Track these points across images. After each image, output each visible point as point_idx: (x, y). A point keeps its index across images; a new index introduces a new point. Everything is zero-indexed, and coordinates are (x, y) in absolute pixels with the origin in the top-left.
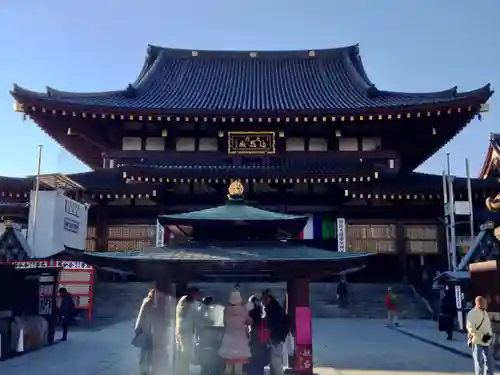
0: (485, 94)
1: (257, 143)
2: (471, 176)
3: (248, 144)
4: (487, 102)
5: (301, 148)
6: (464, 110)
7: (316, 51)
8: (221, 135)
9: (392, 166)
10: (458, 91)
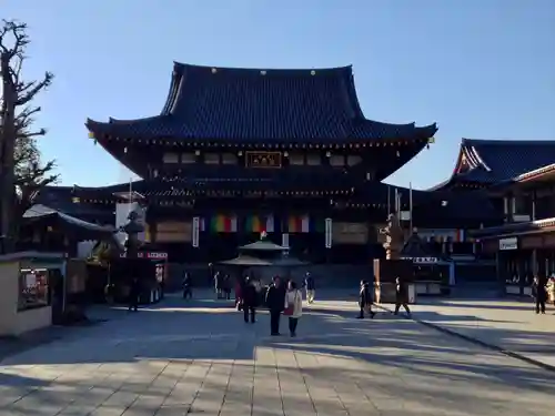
0: (432, 130)
1: (268, 160)
2: (413, 188)
3: (260, 161)
4: (434, 136)
5: (301, 163)
6: (417, 141)
7: (316, 70)
8: (240, 154)
9: (368, 178)
10: (416, 126)
